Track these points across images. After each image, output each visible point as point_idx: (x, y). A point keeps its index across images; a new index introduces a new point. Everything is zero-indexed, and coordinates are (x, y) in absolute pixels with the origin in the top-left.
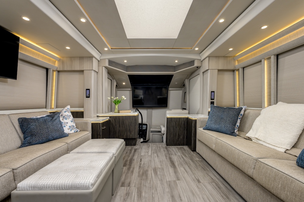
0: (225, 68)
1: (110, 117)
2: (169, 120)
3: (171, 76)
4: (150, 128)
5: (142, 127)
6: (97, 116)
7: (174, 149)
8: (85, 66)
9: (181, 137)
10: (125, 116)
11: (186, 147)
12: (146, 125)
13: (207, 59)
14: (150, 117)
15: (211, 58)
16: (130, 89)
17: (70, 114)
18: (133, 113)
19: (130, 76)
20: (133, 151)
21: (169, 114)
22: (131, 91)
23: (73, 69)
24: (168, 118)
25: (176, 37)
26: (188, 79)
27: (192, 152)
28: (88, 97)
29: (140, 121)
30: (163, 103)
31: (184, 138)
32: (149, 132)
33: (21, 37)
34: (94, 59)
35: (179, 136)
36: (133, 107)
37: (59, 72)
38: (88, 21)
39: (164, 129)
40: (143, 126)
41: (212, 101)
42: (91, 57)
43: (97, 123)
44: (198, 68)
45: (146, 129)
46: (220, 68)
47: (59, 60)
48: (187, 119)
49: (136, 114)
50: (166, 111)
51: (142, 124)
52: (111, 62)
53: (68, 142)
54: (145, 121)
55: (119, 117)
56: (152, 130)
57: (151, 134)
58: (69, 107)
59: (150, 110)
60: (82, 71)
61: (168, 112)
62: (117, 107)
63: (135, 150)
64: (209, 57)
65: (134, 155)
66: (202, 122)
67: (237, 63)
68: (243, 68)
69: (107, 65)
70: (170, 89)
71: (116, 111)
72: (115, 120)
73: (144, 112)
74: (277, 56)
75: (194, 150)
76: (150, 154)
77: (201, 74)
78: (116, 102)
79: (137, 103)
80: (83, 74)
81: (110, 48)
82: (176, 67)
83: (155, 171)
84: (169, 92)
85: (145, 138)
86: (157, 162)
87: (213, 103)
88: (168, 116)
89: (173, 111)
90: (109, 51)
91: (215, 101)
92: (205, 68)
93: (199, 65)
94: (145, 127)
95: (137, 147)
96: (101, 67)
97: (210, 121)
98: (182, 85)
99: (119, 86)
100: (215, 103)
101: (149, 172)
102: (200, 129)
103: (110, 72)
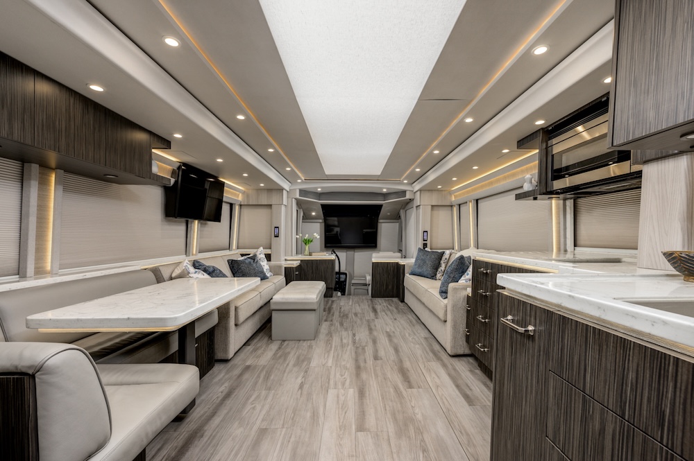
0: (439, 204)
1: (301, 261)
2: (375, 266)
3: (380, 206)
4: (352, 278)
5: (339, 277)
6: (286, 260)
7: (381, 303)
8: (274, 200)
9: (390, 287)
10: (320, 260)
11: (396, 300)
12: (346, 274)
13: (419, 192)
14: (351, 262)
15: (422, 192)
16: (321, 221)
17: (264, 256)
18: (327, 256)
19: (323, 206)
20: (330, 302)
21: (375, 258)
22: (323, 224)
23: (260, 203)
24: (373, 263)
25: (379, 174)
26: (404, 209)
27: (400, 303)
28: (277, 236)
29: (337, 269)
30: (370, 241)
31: (393, 288)
32: (349, 285)
33: (226, 182)
34: (284, 191)
35: (387, 285)
36: (326, 247)
37: (241, 205)
38: (276, 151)
39: (369, 278)
40: (341, 276)
41: (425, 242)
42: (281, 190)
43: (290, 268)
44: (411, 200)
45: (345, 281)
46: (433, 204)
47: (244, 193)
48: (397, 263)
49: (333, 257)
50: (372, 255)
51: (339, 273)
52: (301, 191)
53: (275, 282)
54: (343, 270)
55: (311, 262)
56: (353, 282)
57: (353, 288)
58: (262, 248)
59: (350, 253)
60: (270, 206)
61: (374, 254)
62: (307, 248)
63: (333, 302)
64: (420, 190)
65: (332, 305)
66: (410, 267)
67: (453, 199)
68: (460, 205)
69: (298, 196)
70: (381, 221)
71: (307, 252)
72: (307, 264)
73: (343, 255)
74: (477, 200)
75: (403, 301)
76: (350, 304)
77: (415, 208)
78: (307, 242)
79: (331, 241)
80: (271, 208)
81: (303, 178)
82: (385, 196)
83: (356, 314)
84: (379, 224)
85: (343, 293)
86: (358, 309)
87: (425, 245)
88: (374, 260)
89: (381, 254)
90: (302, 182)
91: (428, 242)
92: (417, 202)
93: (411, 197)
94: (343, 277)
95: (334, 299)
96: (290, 200)
97: (415, 264)
98: (396, 217)
99: (307, 218)
100: (428, 245)
101: (350, 315)
102: (407, 275)
103: (299, 203)
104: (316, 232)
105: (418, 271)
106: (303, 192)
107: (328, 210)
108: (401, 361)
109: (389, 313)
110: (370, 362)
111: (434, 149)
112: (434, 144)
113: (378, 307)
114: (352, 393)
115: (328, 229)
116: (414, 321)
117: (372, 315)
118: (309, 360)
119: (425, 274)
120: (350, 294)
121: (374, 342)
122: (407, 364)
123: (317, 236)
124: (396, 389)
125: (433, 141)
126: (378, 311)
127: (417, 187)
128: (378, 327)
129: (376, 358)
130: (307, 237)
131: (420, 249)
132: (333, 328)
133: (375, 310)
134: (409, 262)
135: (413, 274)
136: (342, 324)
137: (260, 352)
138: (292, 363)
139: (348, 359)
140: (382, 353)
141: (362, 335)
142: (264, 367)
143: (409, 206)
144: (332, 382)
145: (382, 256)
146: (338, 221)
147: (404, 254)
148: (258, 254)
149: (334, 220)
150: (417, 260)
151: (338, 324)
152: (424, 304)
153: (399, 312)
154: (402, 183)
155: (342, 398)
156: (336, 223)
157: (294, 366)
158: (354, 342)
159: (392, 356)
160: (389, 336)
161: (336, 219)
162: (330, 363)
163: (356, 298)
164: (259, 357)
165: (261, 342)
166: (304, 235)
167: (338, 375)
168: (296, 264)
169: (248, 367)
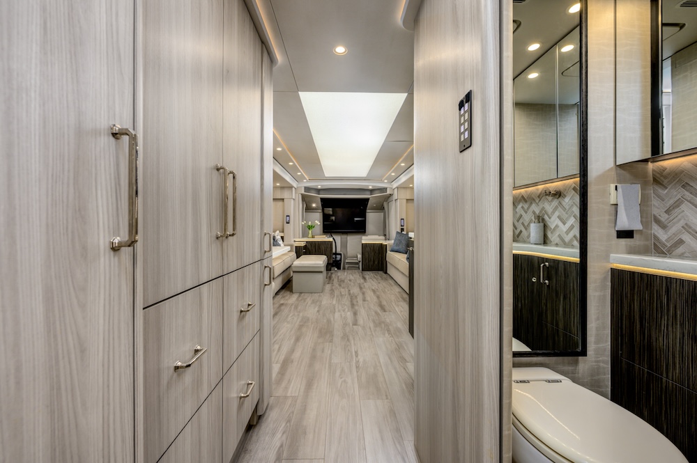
1: (307, 242)
2: (364, 246)
3: (367, 200)
4: (345, 258)
5: (336, 257)
6: (295, 241)
7: (369, 275)
8: (286, 195)
9: (376, 263)
11: (379, 272)
12: (341, 255)
14: (344, 245)
15: (399, 189)
16: (320, 211)
18: (326, 238)
19: (322, 200)
21: (364, 240)
22: (322, 214)
24: (363, 244)
25: (366, 175)
26: (387, 201)
27: (384, 274)
28: (288, 223)
29: (334, 251)
30: (361, 228)
31: (379, 262)
32: (344, 263)
34: (293, 188)
35: (374, 262)
36: (325, 232)
39: (360, 256)
41: (402, 227)
42: (291, 187)
43: (299, 246)
44: (391, 195)
45: (341, 260)
46: (408, 198)
48: (381, 244)
49: (331, 239)
51: (336, 254)
52: (305, 188)
53: (290, 256)
54: (338, 251)
55: (315, 243)
56: (347, 261)
57: (346, 265)
58: (278, 232)
59: (344, 236)
60: (283, 199)
61: (364, 237)
62: (310, 232)
64: (397, 188)
65: (331, 275)
66: (390, 246)
69: (303, 192)
70: (368, 211)
71: (310, 235)
72: (311, 244)
73: (338, 238)
75: (386, 273)
76: (345, 275)
77: (394, 201)
78: (310, 227)
79: (328, 228)
80: (283, 201)
81: (308, 179)
82: (372, 191)
83: (350, 280)
84: (367, 214)
85: (339, 268)
86: (352, 278)
87: (402, 230)
88: (363, 242)
89: (369, 237)
90: (307, 181)
91: (405, 227)
92: (395, 197)
93: (391, 193)
94: (338, 257)
95: (332, 272)
96: (297, 195)
97: (394, 243)
98: (381, 208)
99: (308, 209)
100: (405, 230)
101: (346, 281)
102: (388, 252)
103: (304, 197)
104: (317, 220)
105: (396, 248)
106: (307, 189)
107: (326, 203)
108: (381, 302)
109: (375, 280)
110: (360, 302)
111: (401, 163)
112: (401, 160)
113: (367, 277)
114: (349, 315)
115: (326, 218)
116: (393, 284)
117: (362, 281)
118: (321, 302)
119: (401, 250)
120: (344, 269)
121: (363, 294)
122: (384, 303)
123: (318, 222)
124: (376, 313)
125: (400, 158)
126: (367, 279)
127: (395, 185)
128: (367, 286)
129: (364, 300)
130: (310, 224)
131: (398, 233)
132: (334, 287)
133: (364, 278)
134: (390, 243)
135: (392, 251)
136: (340, 285)
137: (287, 298)
138: (310, 303)
139: (346, 301)
140: (368, 298)
141: (355, 290)
142: (292, 304)
143: (390, 199)
144: (337, 310)
145: (370, 239)
146: (333, 211)
147: (387, 237)
148: (276, 235)
149: (329, 211)
150: (395, 240)
151: (337, 285)
152: (398, 269)
153: (382, 279)
154: (383, 182)
155: (343, 316)
156: (331, 213)
157: (311, 304)
158: (350, 294)
159: (375, 299)
160: (374, 291)
161: (331, 209)
162: (334, 302)
163: (349, 271)
164: (287, 300)
165: (286, 293)
166: (307, 222)
167: (340, 307)
168: (303, 244)
169: (282, 304)
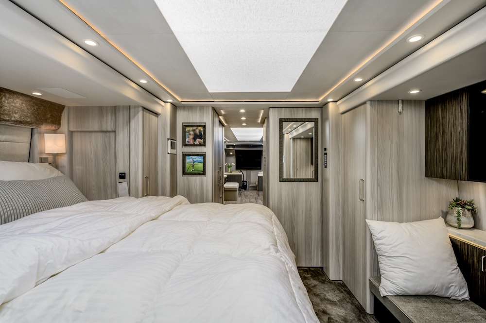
1: (228, 175)
2: (259, 178)
4: (249, 184)
10: (235, 175)
12: (247, 182)
14: (249, 176)
16: (234, 157)
18: (238, 173)
19: (236, 151)
22: (236, 158)
30: (258, 166)
36: (237, 169)
49: (241, 174)
50: (258, 172)
51: (244, 181)
52: (227, 145)
54: (245, 179)
55: (232, 175)
56: (250, 186)
57: (250, 188)
59: (248, 171)
62: (229, 169)
69: (226, 148)
71: (229, 171)
72: (230, 177)
73: (245, 172)
76: (248, 193)
78: (229, 167)
79: (239, 167)
83: (251, 196)
85: (245, 190)
86: (252, 194)
88: (259, 175)
89: (261, 172)
90: (228, 142)
94: (245, 183)
95: (242, 191)
99: (228, 155)
101: (249, 196)
103: (226, 150)
104: (233, 162)
107: (238, 152)
117: (257, 196)
120: (248, 190)
123: (233, 164)
126: (260, 195)
130: (229, 165)
151: (244, 198)
156: (241, 157)
163: (251, 191)
